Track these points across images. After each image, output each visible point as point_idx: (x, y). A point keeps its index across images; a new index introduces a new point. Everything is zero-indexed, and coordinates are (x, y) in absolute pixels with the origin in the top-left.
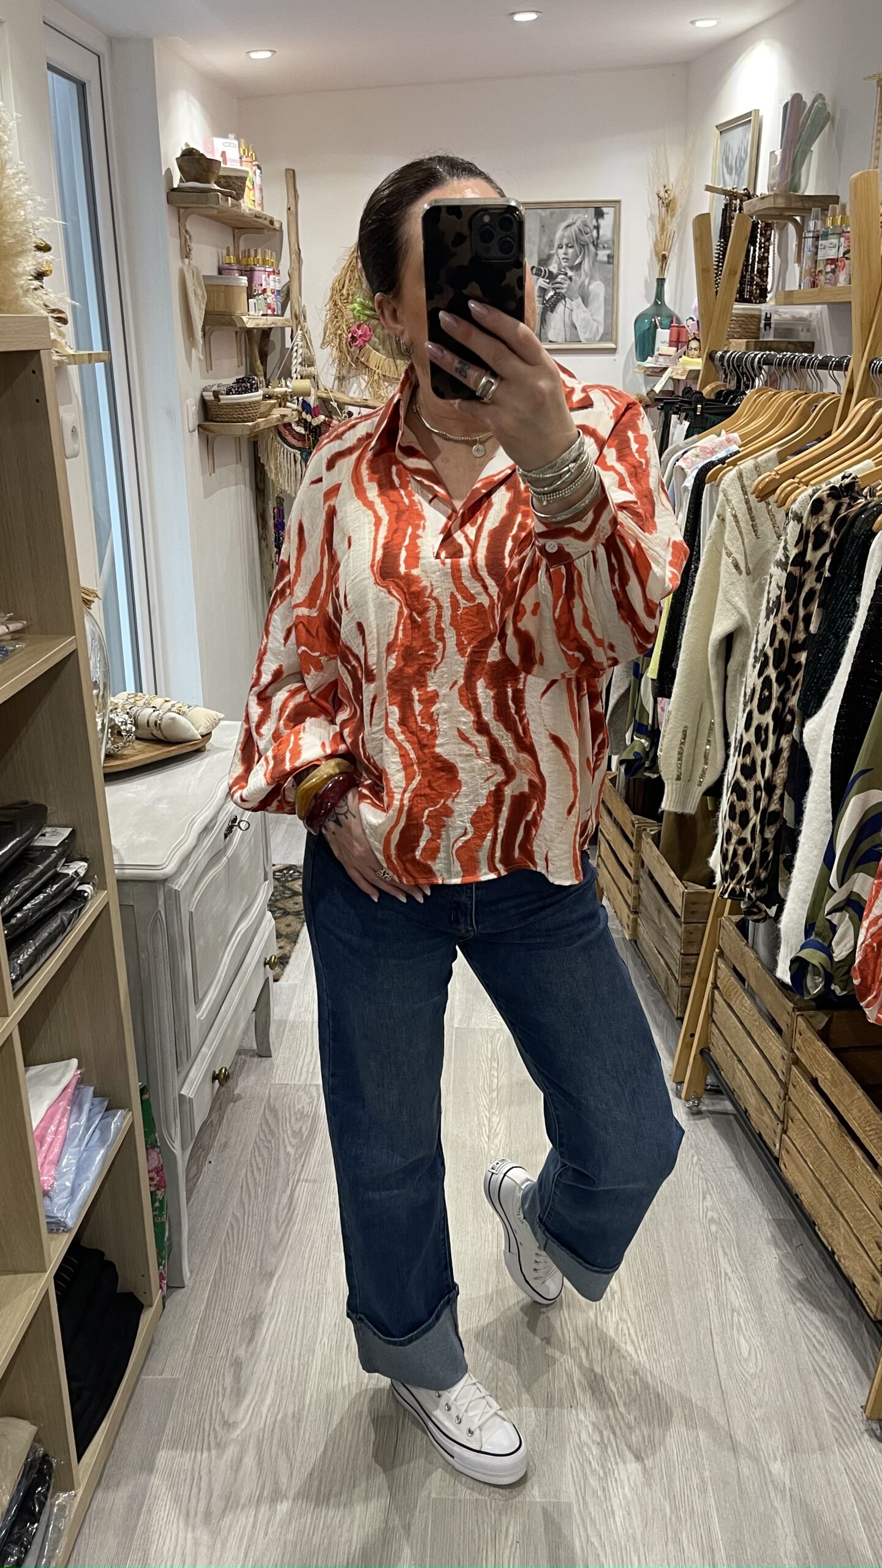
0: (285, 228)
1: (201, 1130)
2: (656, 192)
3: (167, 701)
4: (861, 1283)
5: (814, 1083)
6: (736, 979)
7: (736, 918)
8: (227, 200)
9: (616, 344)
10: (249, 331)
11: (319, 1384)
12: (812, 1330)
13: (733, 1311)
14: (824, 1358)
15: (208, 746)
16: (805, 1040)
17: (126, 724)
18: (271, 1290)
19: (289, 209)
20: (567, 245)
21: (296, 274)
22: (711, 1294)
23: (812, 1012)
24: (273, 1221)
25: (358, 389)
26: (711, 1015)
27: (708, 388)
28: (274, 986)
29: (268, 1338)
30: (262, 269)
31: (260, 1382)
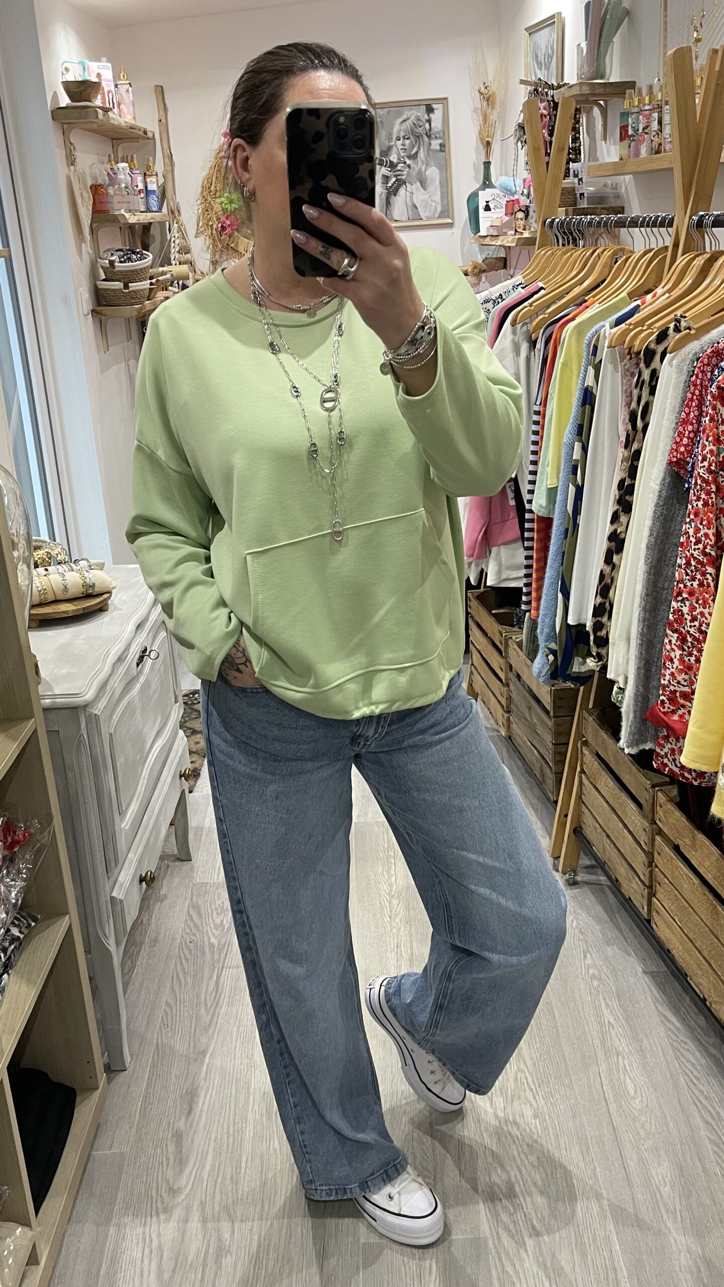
0: (157, 137)
1: (132, 927)
2: (477, 88)
9: (453, 220)
10: (131, 227)
11: (252, 1149)
12: (687, 1064)
13: (618, 1054)
14: (702, 1092)
16: (665, 812)
18: (205, 1068)
19: (160, 121)
20: (404, 138)
21: (170, 176)
22: (597, 1042)
24: (203, 1005)
26: (581, 797)
28: (189, 797)
29: (205, 1110)
31: (200, 1150)
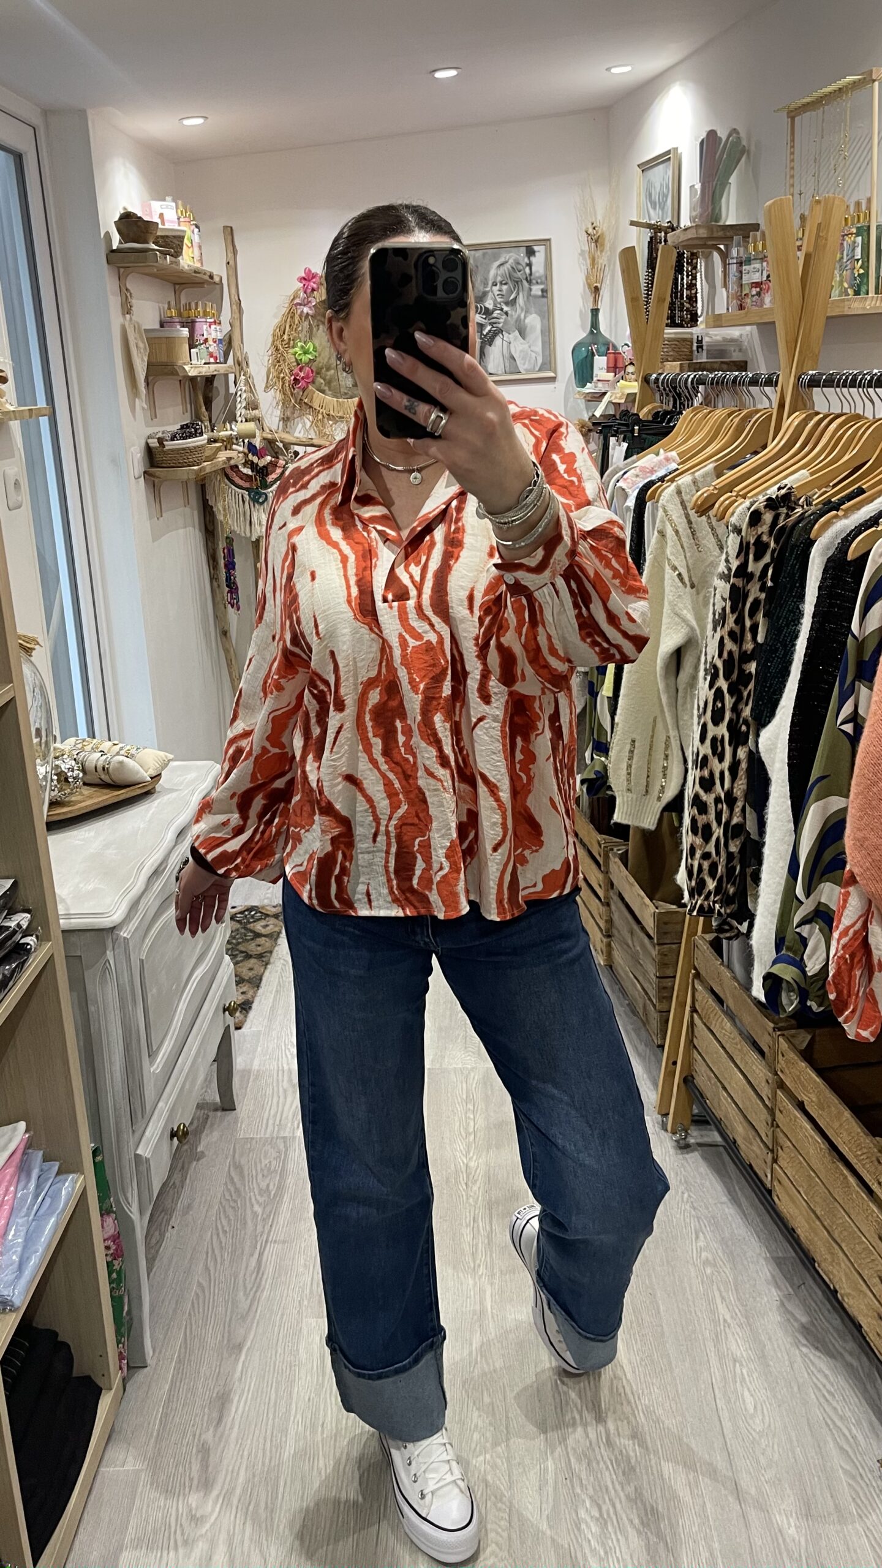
0: (225, 282)
2: (584, 229)
3: (115, 745)
4: (868, 1323)
5: (801, 1106)
6: (713, 1000)
7: (710, 937)
8: (166, 258)
9: (555, 373)
10: (192, 378)
12: (819, 1376)
13: (735, 1361)
14: (835, 1409)
15: (158, 787)
16: (787, 1062)
17: (73, 771)
18: (240, 1364)
19: (228, 263)
20: (501, 282)
21: (237, 323)
22: (710, 1345)
23: (793, 1031)
24: (240, 1288)
25: (302, 429)
26: (692, 1041)
27: (645, 410)
28: (235, 1035)
29: (238, 1418)
30: (204, 320)
31: (230, 1469)
